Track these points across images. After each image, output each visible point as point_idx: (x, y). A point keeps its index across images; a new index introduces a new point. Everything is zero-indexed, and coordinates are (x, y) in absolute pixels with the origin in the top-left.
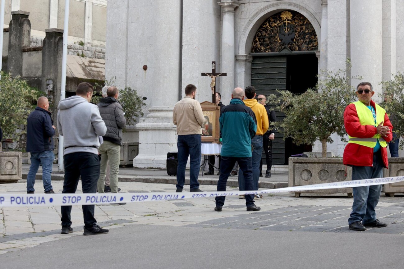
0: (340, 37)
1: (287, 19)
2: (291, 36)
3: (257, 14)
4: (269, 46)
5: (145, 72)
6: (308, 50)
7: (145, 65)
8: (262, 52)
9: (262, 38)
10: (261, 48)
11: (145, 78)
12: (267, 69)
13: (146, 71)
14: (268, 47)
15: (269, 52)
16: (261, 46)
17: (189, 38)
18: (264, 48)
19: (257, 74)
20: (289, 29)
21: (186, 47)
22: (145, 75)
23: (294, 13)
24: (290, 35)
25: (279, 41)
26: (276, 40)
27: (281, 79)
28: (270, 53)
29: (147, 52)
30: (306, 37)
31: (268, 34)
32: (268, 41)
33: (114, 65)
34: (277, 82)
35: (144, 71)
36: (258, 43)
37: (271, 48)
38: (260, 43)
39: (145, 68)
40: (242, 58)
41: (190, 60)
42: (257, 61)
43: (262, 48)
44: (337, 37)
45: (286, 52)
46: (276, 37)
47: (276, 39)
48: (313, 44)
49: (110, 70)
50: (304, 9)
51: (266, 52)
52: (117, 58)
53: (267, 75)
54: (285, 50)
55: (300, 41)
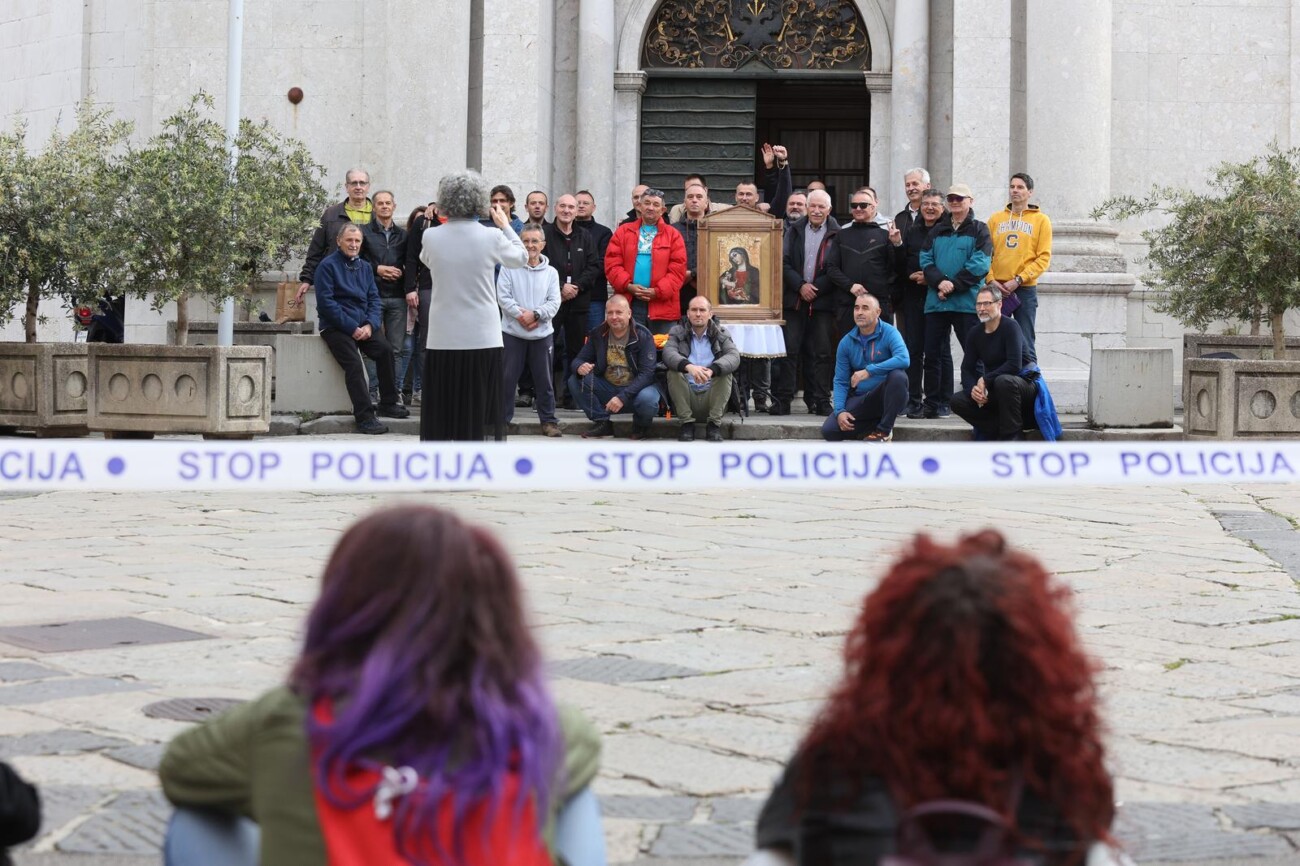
0: (992, 38)
2: (770, 26)
4: (699, 49)
5: (295, 110)
6: (823, 67)
7: (297, 86)
8: (677, 65)
9: (678, 26)
10: (673, 52)
11: (295, 127)
12: (691, 116)
13: (299, 105)
14: (697, 53)
15: (697, 66)
16: (672, 49)
17: (505, 15)
18: (684, 55)
19: (661, 130)
20: (763, 5)
21: (497, 43)
22: (296, 118)
24: (766, 22)
25: (732, 38)
26: (722, 35)
27: (736, 147)
28: (703, 70)
29: (302, 47)
30: (818, 30)
31: (696, 15)
32: (693, 35)
33: (184, 83)
34: (725, 153)
35: (292, 105)
36: (663, 39)
37: (703, 56)
38: (671, 39)
39: (296, 97)
40: (632, 81)
41: (511, 81)
42: (660, 92)
43: (677, 55)
44: (982, 40)
45: (759, 71)
46: (723, 27)
47: (723, 31)
48: (839, 51)
49: (167, 97)
51: (689, 66)
52: (194, 63)
53: (694, 132)
54: (754, 63)
55: (796, 39)
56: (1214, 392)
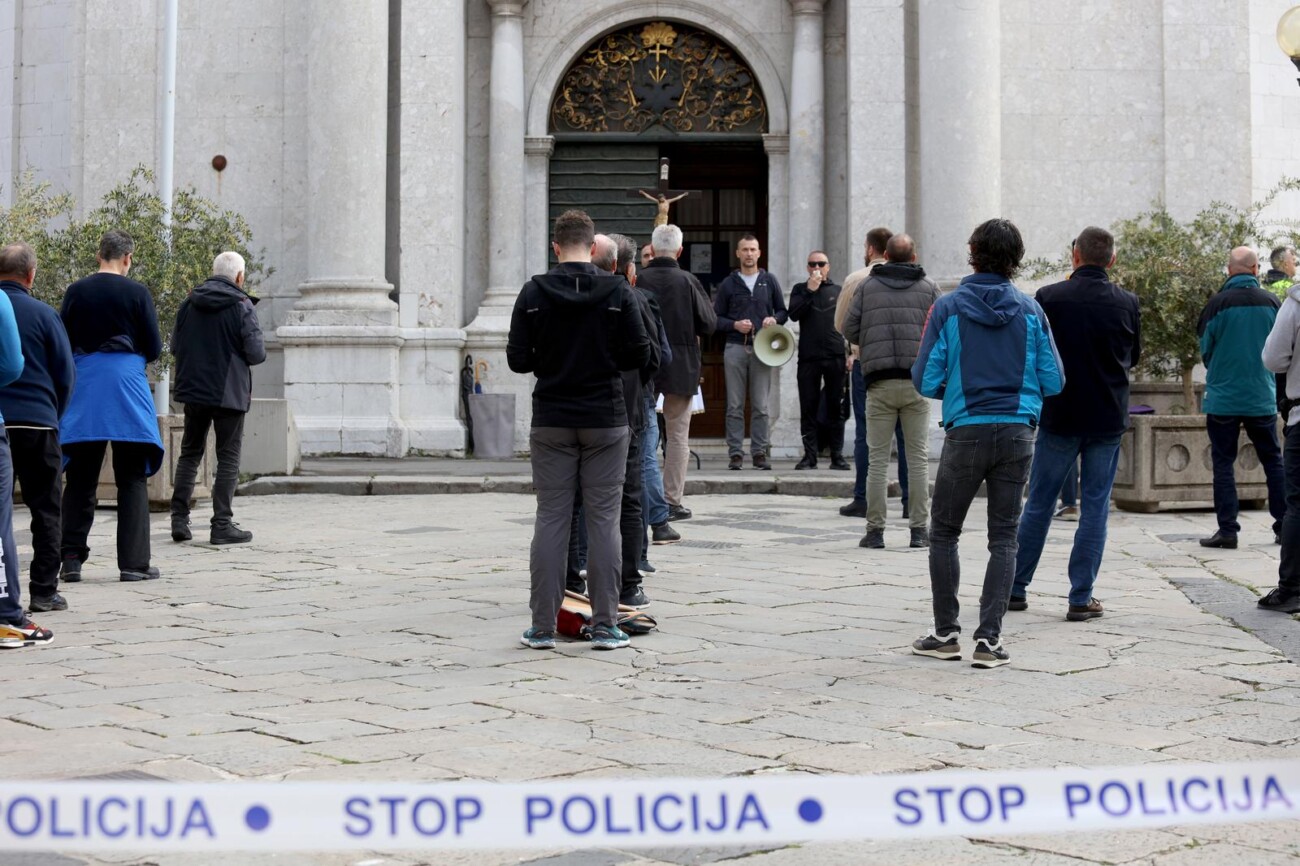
0: (887, 102)
1: (658, 45)
2: (670, 92)
3: (586, 25)
4: (604, 115)
5: (219, 177)
6: (722, 130)
7: (221, 154)
8: (582, 129)
9: (582, 93)
10: (578, 117)
11: (220, 193)
12: (597, 178)
13: (223, 172)
14: (601, 118)
15: (602, 130)
16: (578, 114)
17: (421, 85)
18: (589, 120)
19: (569, 192)
20: (664, 72)
21: (414, 111)
22: (220, 185)
23: (681, 28)
24: (667, 88)
25: (635, 103)
26: (625, 100)
27: (641, 207)
28: (608, 134)
29: (225, 116)
30: (717, 95)
31: (600, 82)
32: (597, 101)
33: (113, 153)
34: (630, 213)
35: (216, 173)
36: (569, 105)
37: (608, 120)
38: (577, 105)
39: (219, 164)
40: (541, 146)
41: (427, 147)
42: (567, 155)
43: (583, 120)
44: (877, 104)
45: (662, 134)
46: (626, 93)
47: (626, 97)
48: (737, 115)
49: (98, 166)
50: (728, 21)
51: (594, 130)
52: (122, 133)
53: (600, 193)
54: (656, 127)
55: (696, 104)
56: (1131, 447)
